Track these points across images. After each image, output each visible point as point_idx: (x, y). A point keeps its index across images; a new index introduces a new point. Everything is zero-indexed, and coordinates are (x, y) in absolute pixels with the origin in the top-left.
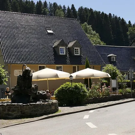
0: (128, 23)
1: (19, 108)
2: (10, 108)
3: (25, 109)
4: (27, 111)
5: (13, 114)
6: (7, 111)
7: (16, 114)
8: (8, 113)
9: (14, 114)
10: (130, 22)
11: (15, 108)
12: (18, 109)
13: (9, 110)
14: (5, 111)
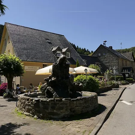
0: (77, 47)
1: (68, 105)
2: (55, 104)
3: (75, 106)
4: (77, 108)
5: (59, 113)
6: (50, 108)
7: (64, 112)
8: (52, 111)
9: (61, 113)
10: (78, 46)
11: (61, 104)
12: (66, 106)
13: (53, 108)
14: (47, 109)
